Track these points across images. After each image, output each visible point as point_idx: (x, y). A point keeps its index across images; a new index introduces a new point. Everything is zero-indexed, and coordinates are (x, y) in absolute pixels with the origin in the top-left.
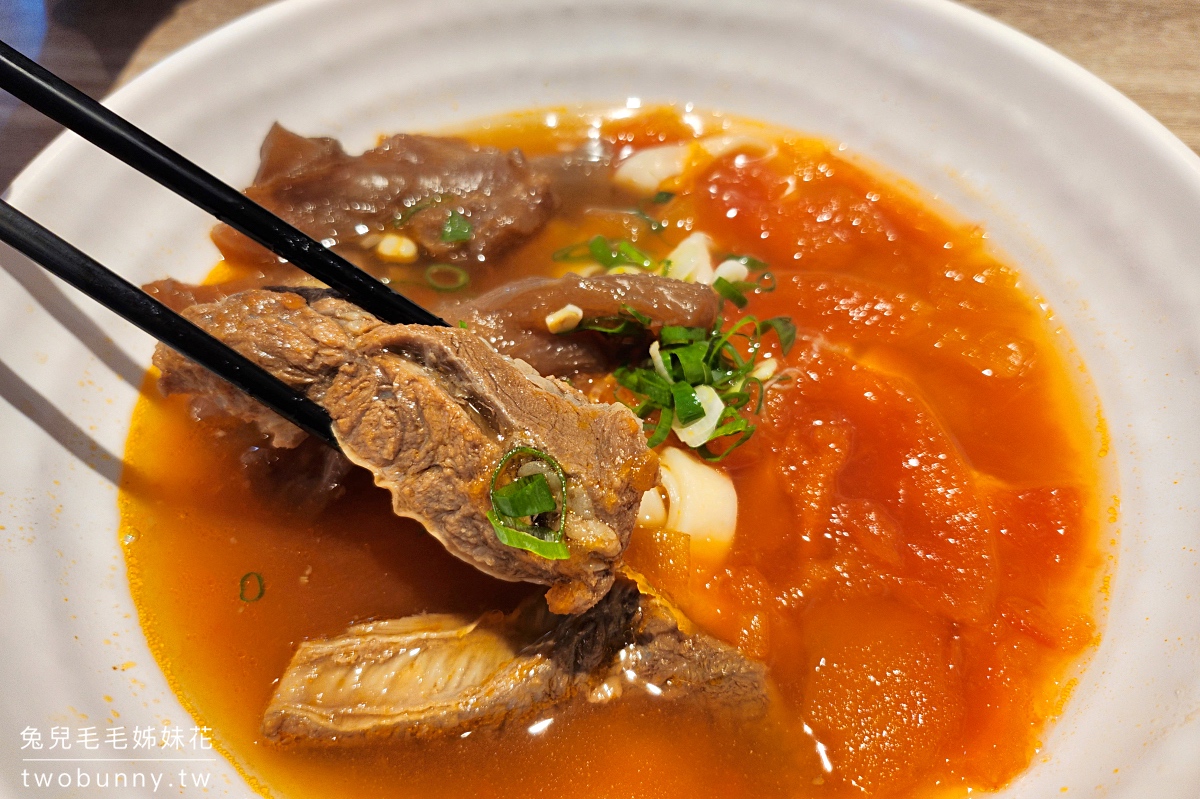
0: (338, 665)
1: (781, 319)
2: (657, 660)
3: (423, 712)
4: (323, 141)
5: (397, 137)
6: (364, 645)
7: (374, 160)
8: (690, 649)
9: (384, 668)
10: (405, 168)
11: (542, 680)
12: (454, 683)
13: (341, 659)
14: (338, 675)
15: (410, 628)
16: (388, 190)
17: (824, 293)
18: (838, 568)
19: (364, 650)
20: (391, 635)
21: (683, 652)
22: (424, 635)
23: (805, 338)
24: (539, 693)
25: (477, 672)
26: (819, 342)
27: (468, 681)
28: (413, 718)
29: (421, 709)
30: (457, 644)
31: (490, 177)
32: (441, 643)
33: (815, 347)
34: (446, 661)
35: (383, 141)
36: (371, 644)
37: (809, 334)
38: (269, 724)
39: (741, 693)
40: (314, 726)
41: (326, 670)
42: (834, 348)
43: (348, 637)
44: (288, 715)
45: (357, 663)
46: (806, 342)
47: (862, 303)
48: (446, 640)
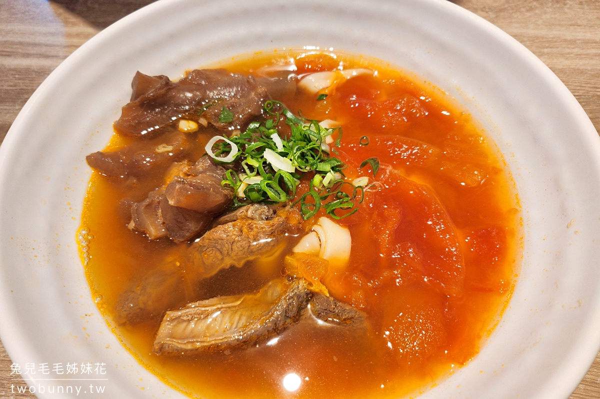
0: (184, 321)
1: (372, 159)
2: (320, 313)
3: (222, 339)
4: (161, 77)
5: (195, 71)
6: (194, 312)
7: (185, 84)
8: (334, 308)
9: (203, 321)
10: (199, 87)
11: (272, 324)
12: (234, 327)
13: (185, 318)
14: (185, 324)
15: (214, 303)
16: (193, 99)
17: (390, 146)
18: (396, 272)
19: (195, 314)
20: (206, 307)
21: (331, 310)
22: (219, 306)
23: (383, 167)
24: (271, 329)
25: (243, 321)
26: (389, 169)
27: (240, 325)
28: (217, 342)
29: (221, 338)
30: (234, 309)
31: (239, 89)
32: (227, 309)
33: (388, 171)
34: (230, 317)
35: (188, 73)
36: (198, 311)
37: (385, 166)
38: (157, 347)
39: (355, 326)
40: (176, 347)
41: (179, 323)
42: (396, 172)
43: (187, 308)
44: (165, 343)
45: (192, 319)
46: (383, 169)
47: (407, 150)
48: (229, 308)
